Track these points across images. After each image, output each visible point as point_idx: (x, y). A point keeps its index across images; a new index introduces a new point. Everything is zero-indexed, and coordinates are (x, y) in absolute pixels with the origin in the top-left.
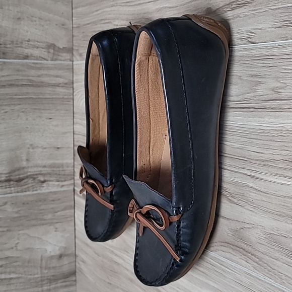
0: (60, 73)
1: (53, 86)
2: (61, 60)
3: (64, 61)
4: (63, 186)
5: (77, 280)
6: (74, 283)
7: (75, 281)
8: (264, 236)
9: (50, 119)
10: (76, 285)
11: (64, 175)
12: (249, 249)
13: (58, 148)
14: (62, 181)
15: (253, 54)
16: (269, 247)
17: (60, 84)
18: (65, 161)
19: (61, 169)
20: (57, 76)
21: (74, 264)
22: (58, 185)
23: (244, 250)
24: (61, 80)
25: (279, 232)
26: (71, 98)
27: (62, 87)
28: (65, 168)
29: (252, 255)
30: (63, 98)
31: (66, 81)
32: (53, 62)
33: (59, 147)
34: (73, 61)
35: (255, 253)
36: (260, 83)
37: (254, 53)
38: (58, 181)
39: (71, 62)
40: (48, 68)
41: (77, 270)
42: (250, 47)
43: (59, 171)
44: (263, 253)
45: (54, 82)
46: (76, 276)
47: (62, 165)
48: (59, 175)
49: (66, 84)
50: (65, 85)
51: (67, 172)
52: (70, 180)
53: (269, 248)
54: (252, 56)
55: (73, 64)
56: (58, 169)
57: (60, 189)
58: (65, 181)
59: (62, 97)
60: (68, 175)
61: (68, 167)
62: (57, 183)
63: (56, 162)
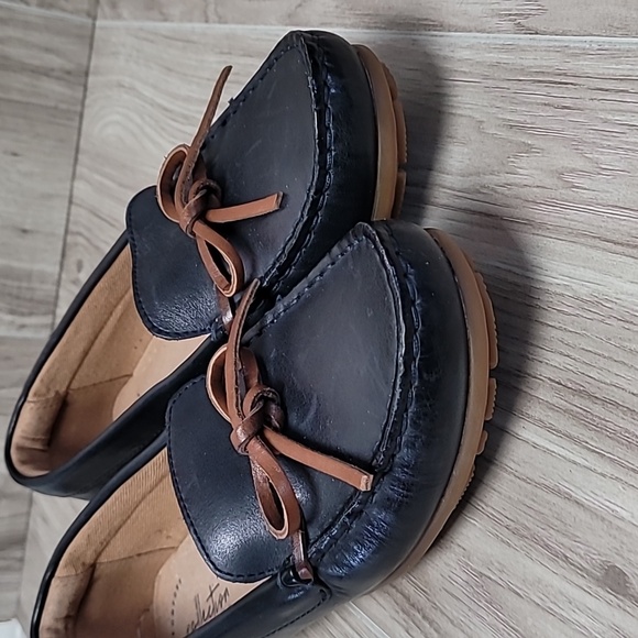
0: (56, 42)
1: (33, 71)
2: (64, 10)
3: (72, 13)
4: (23, 326)
5: (26, 558)
6: (17, 565)
7: (21, 560)
8: (464, 577)
9: (15, 154)
10: (20, 570)
11: (31, 300)
12: (421, 600)
13: (25, 231)
14: (22, 314)
15: (526, 63)
16: (470, 609)
17: (53, 70)
18: (38, 267)
19: (24, 284)
20: (48, 50)
21: (23, 520)
22: (12, 323)
23: (408, 599)
24: (55, 61)
25: (504, 576)
26: (75, 112)
27: (58, 78)
28: (36, 285)
29: (424, 617)
30: (56, 108)
31: (69, 66)
32: (42, 11)
33: (27, 227)
34: (95, 18)
35: (434, 615)
36: (529, 149)
37: (529, 61)
38: (12, 312)
39: (90, 21)
40: (27, 25)
41: (29, 537)
42: (521, 43)
43: (19, 288)
44: (452, 622)
45: (37, 62)
46: (24, 549)
47: (29, 276)
48: (18, 298)
49: (69, 73)
50: (66, 77)
51: (39, 295)
52: (45, 314)
53: (470, 614)
54: (522, 71)
55: (94, 25)
56: (16, 284)
57: (14, 333)
58: (31, 314)
59: (52, 104)
60: (40, 302)
61: (42, 282)
62: (9, 318)
63: (15, 264)
